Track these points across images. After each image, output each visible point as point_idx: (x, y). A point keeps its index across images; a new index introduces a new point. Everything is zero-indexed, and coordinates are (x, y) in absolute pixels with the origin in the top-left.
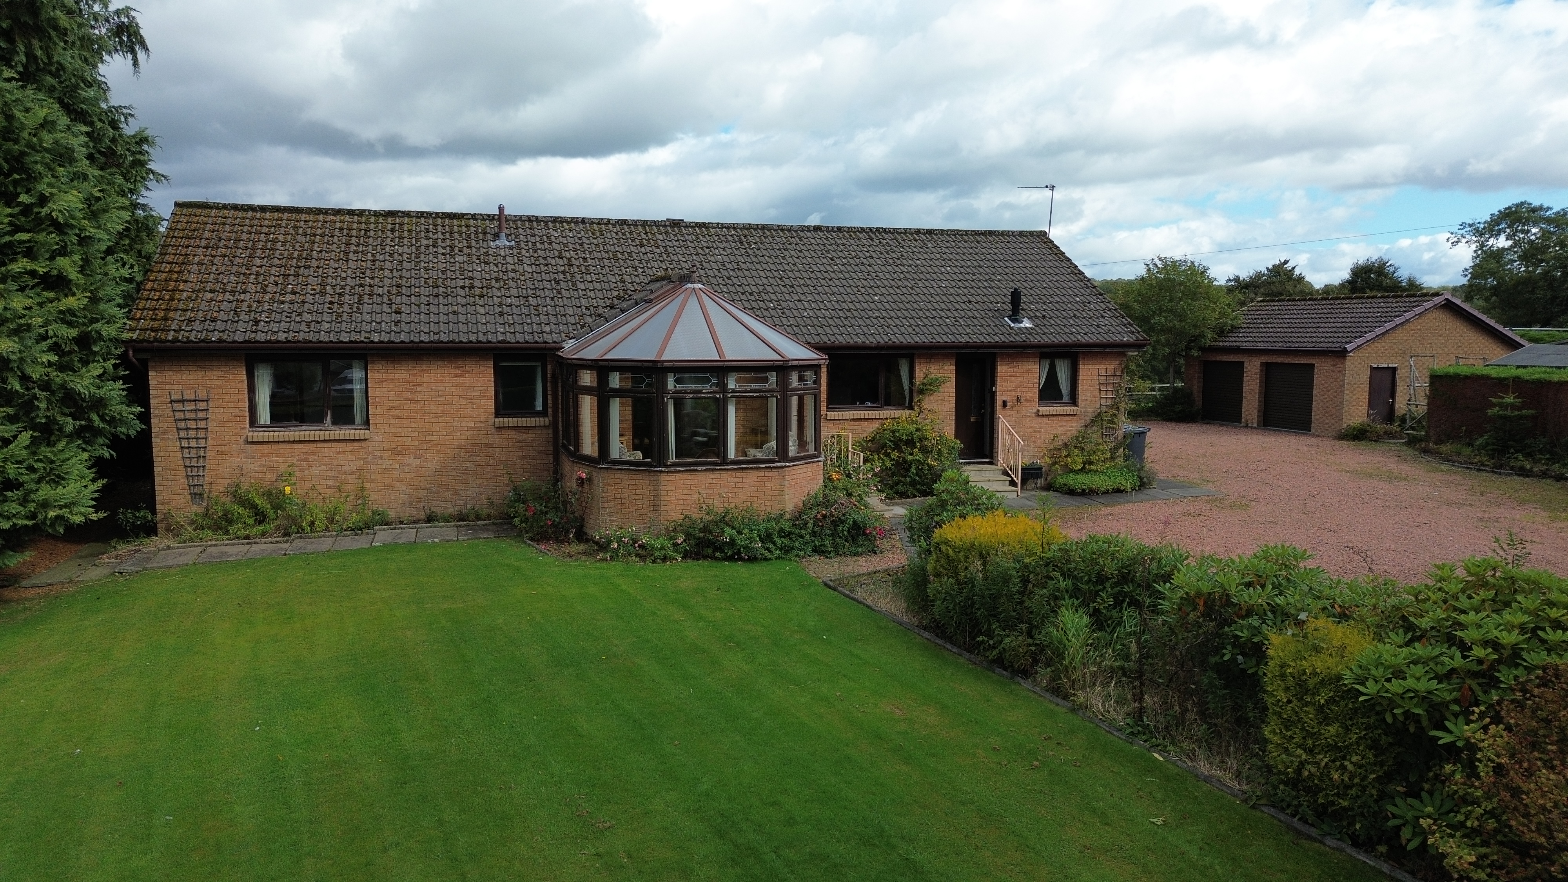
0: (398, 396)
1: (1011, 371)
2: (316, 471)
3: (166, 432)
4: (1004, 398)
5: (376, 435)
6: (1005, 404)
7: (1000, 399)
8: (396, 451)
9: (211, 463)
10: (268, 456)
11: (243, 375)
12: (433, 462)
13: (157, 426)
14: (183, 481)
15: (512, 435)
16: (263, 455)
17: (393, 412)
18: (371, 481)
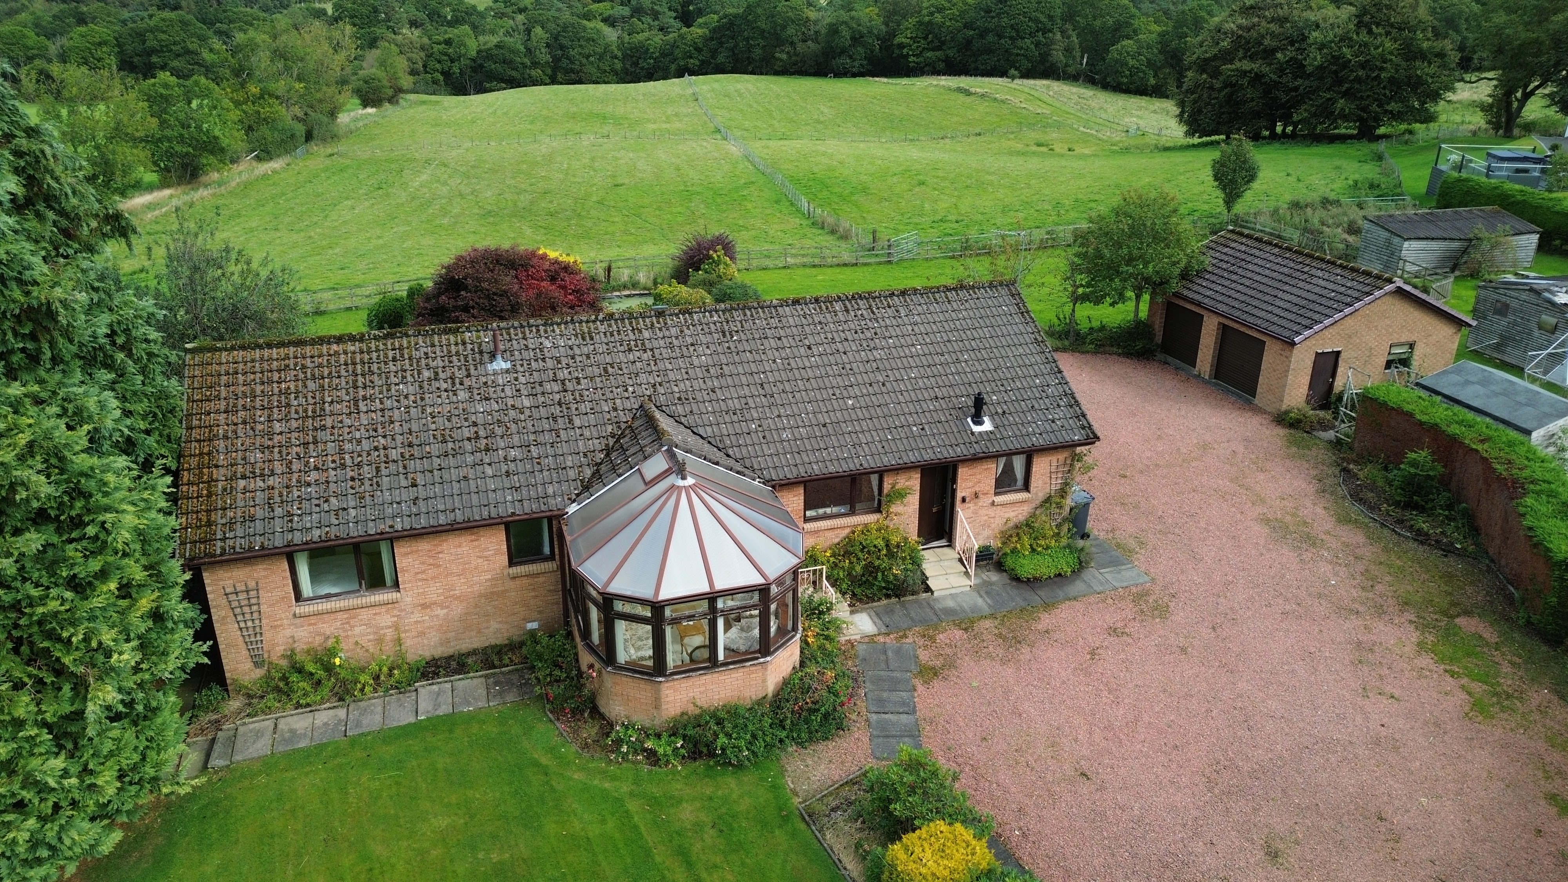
0: (423, 563)
1: (970, 472)
2: (357, 630)
3: (224, 618)
4: (963, 494)
5: (407, 596)
6: (964, 500)
7: (959, 495)
8: (424, 606)
9: (268, 635)
10: (315, 624)
11: (285, 565)
12: (458, 609)
13: (216, 615)
14: (245, 652)
15: (525, 581)
16: (310, 625)
17: (420, 576)
18: (406, 631)
